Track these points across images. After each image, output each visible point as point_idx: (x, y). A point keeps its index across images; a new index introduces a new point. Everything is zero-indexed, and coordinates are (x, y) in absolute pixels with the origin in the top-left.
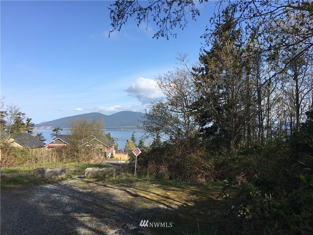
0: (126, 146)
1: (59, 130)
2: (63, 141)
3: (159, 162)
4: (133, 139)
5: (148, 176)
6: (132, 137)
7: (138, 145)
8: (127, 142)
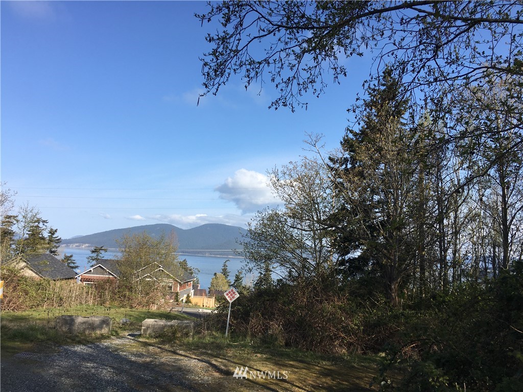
0: (212, 284)
1: (101, 252)
2: (107, 270)
3: (268, 315)
4: (225, 272)
5: (248, 339)
6: (223, 268)
7: (232, 283)
8: (214, 277)
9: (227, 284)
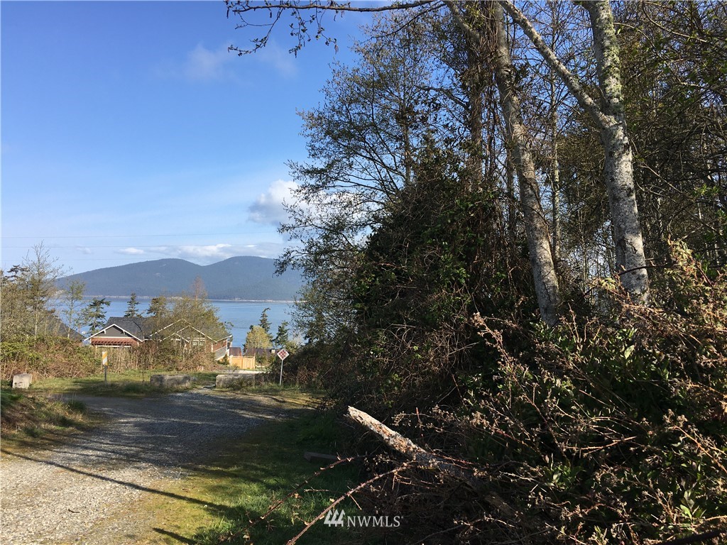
0: (248, 340)
1: (102, 306)
2: (124, 331)
4: (264, 324)
5: (297, 386)
6: (261, 319)
7: (274, 338)
8: (250, 331)
9: (268, 340)
